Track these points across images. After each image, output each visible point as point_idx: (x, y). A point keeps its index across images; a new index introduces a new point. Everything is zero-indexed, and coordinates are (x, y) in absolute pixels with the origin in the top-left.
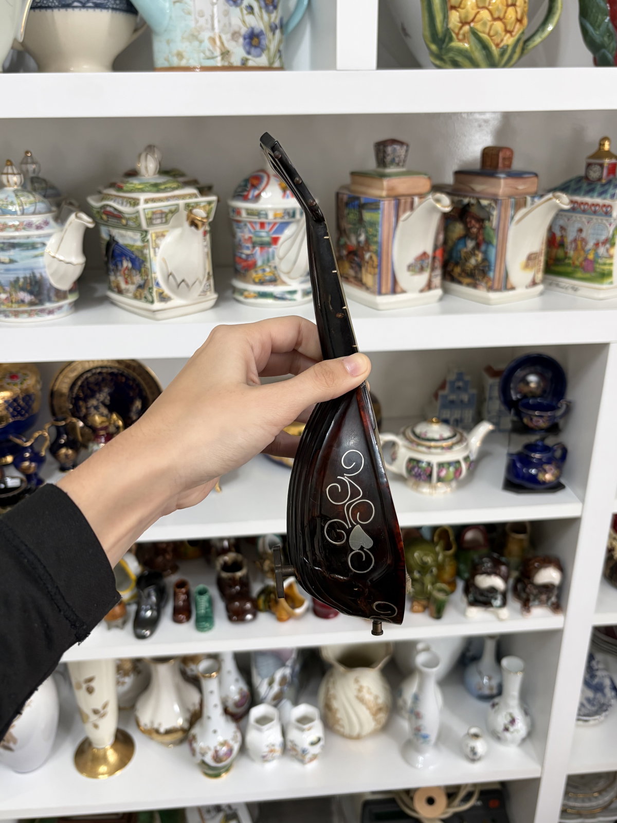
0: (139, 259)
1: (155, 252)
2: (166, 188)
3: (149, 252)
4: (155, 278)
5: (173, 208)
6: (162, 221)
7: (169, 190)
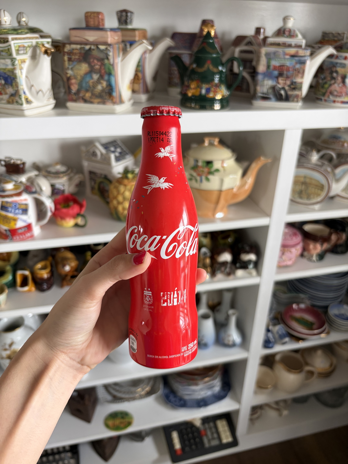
0: (10, 77)
1: (21, 73)
2: (22, 32)
3: (18, 72)
4: (23, 89)
5: (30, 44)
6: (24, 52)
7: (24, 33)
